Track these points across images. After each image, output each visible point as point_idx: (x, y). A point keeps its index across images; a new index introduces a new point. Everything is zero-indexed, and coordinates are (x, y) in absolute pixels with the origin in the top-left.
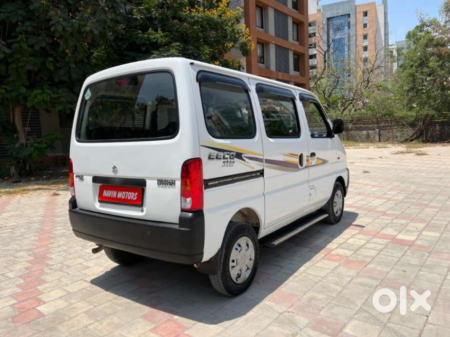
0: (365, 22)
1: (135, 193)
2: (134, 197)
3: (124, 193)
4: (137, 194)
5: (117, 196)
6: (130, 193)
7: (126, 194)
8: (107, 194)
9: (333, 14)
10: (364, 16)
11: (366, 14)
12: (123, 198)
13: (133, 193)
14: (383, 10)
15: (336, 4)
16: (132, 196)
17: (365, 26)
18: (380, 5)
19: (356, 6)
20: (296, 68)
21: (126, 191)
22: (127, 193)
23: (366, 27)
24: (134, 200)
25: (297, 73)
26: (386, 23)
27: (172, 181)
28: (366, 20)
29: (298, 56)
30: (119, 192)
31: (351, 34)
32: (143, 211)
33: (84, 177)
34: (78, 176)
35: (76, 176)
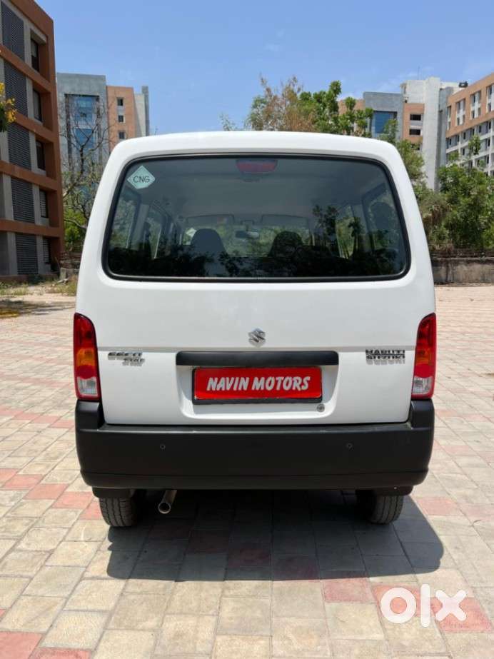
0: (121, 114)
1: (302, 377)
2: (302, 384)
3: (271, 378)
4: (308, 378)
5: (249, 387)
6: (289, 378)
7: (276, 382)
8: (221, 386)
9: (73, 90)
10: (119, 105)
11: (121, 102)
12: (269, 388)
13: (298, 378)
14: (143, 103)
15: (78, 76)
16: (297, 383)
17: (121, 119)
18: (140, 94)
19: (107, 87)
20: (41, 165)
21: (276, 376)
22: (281, 378)
23: (122, 121)
24: (302, 391)
25: (42, 172)
26: (147, 122)
27: (399, 352)
28: (122, 111)
29: (42, 144)
31: (102, 127)
32: (321, 409)
33: (144, 355)
34: (118, 354)
35: (110, 354)
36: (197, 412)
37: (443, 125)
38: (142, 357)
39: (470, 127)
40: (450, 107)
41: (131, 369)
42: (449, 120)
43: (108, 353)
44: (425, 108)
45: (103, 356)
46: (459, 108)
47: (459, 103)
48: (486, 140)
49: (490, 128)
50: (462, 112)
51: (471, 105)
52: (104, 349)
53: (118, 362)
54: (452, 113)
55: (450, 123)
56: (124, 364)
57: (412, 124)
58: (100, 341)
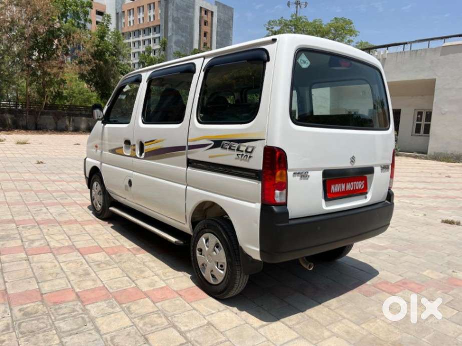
1: (362, 181)
2: (362, 185)
3: (352, 183)
4: (364, 182)
5: (345, 189)
6: (358, 182)
7: (354, 185)
8: (336, 189)
12: (352, 189)
13: (360, 182)
16: (360, 185)
21: (353, 182)
22: (355, 183)
24: (362, 189)
27: (388, 166)
30: (347, 184)
32: (366, 198)
33: (310, 173)
34: (298, 173)
35: (294, 173)
36: (327, 206)
37: (120, 24)
38: (309, 174)
39: (138, 29)
40: (124, 12)
41: (304, 181)
42: (123, 21)
43: (293, 172)
44: (106, 9)
45: (290, 174)
46: (130, 15)
47: (130, 10)
48: (149, 39)
49: (150, 32)
50: (132, 18)
51: (138, 14)
52: (291, 170)
53: (298, 178)
54: (125, 17)
55: (124, 23)
56: (301, 179)
57: (97, 18)
58: (290, 166)
